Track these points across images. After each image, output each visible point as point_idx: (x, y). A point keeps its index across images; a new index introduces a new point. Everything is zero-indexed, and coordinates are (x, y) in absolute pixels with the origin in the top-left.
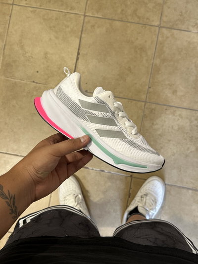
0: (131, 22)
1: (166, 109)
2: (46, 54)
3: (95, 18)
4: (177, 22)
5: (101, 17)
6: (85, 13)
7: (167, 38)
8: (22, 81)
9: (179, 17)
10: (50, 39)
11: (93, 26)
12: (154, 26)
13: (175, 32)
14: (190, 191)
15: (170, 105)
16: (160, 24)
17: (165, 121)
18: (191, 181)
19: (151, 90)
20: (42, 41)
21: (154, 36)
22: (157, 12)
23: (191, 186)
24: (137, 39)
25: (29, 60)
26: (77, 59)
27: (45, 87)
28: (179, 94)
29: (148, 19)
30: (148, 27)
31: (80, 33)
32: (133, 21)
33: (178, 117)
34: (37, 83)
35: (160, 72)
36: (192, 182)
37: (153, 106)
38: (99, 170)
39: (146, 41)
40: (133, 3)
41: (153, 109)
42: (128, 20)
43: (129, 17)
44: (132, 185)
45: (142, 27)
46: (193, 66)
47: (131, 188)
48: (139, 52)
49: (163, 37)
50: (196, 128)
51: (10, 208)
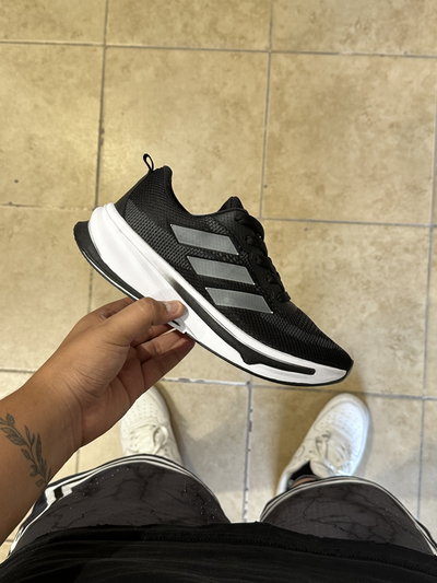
0: (208, 50)
1: (306, 229)
2: (30, 139)
3: (128, 50)
4: (306, 38)
5: (140, 45)
6: (105, 41)
7: (290, 73)
9: (310, 24)
10: (36, 106)
11: (125, 68)
12: (258, 51)
13: (304, 58)
14: (379, 401)
15: (314, 218)
16: (271, 45)
17: (306, 256)
18: (379, 377)
19: (268, 191)
20: (18, 113)
21: (261, 74)
22: (262, 21)
23: (377, 389)
24: (225, 84)
26: (101, 143)
27: (36, 212)
28: (330, 192)
29: (242, 37)
30: (245, 55)
31: (99, 87)
32: (212, 47)
33: (333, 243)
34: (17, 206)
35: (283, 151)
36: (379, 381)
37: (278, 226)
38: (177, 379)
39: (244, 87)
40: (207, 6)
41: (277, 232)
42: (200, 45)
43: (202, 39)
44: (252, 402)
45: (232, 56)
46: (352, 129)
47: (251, 411)
48: (231, 112)
49: (280, 73)
50: (375, 262)
51: (31, 463)
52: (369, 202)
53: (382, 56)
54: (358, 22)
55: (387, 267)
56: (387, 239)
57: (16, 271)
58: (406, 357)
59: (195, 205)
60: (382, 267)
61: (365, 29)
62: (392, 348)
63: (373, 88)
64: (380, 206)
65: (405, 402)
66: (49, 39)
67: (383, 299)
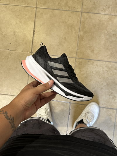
0: (65, 10)
1: (88, 62)
2: (15, 32)
3: (43, 9)
4: (92, 9)
5: (46, 8)
6: (36, 6)
7: (87, 18)
8: (2, 50)
9: (93, 5)
10: (17, 23)
11: (42, 14)
12: (78, 12)
13: (91, 14)
14: (105, 109)
15: (90, 59)
16: (82, 11)
17: (88, 69)
19: (79, 51)
20: (11, 25)
21: (79, 18)
22: (80, 3)
23: (105, 106)
24: (69, 20)
25: (5, 37)
26: (34, 34)
27: (15, 52)
28: (95, 52)
29: (74, 7)
30: (75, 12)
31: (34, 19)
32: (66, 10)
33: (95, 66)
34: (10, 50)
35: (83, 40)
36: (105, 104)
37: (81, 60)
39: (74, 21)
41: (80, 62)
42: (62, 9)
43: (63, 7)
44: (71, 107)
45: (71, 13)
46: (103, 35)
47: (70, 109)
48: (70, 28)
49: (84, 18)
50: (106, 72)
51: (11, 125)
52: (106, 55)
53: (112, 15)
54: (106, 5)
55: (109, 73)
56: (110, 66)
57: (9, 68)
58: (113, 98)
59: (58, 53)
60: (108, 73)
61: (108, 7)
62: (109, 95)
63: (109, 24)
64: (109, 56)
65: (112, 110)
66: (21, 4)
67: (108, 82)
